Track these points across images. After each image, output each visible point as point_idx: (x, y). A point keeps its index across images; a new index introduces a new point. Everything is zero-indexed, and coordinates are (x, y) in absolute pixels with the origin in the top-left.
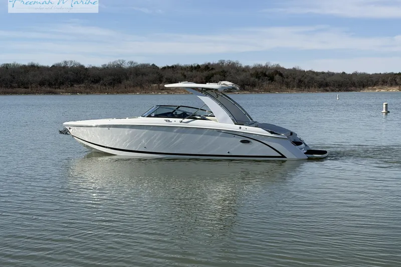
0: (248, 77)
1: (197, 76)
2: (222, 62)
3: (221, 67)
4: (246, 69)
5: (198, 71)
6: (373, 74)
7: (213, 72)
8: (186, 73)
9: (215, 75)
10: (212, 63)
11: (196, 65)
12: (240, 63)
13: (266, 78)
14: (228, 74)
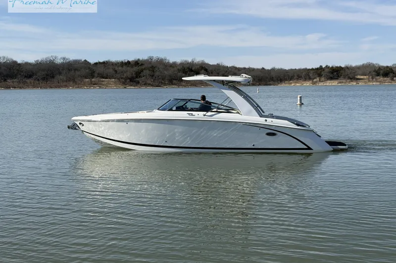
0: (175, 72)
1: (127, 71)
2: (151, 58)
3: (150, 63)
4: (174, 65)
5: (128, 66)
6: (289, 70)
7: (143, 67)
8: (116, 68)
9: (144, 71)
10: (141, 59)
11: (126, 61)
12: (167, 59)
13: (193, 73)
14: (156, 69)
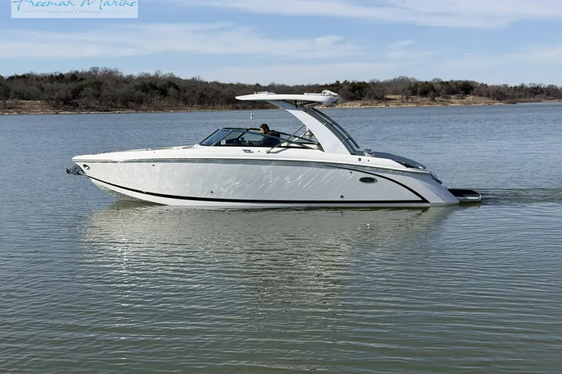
0: (131, 91)
1: (60, 89)
2: (95, 70)
3: (94, 77)
4: (129, 80)
5: (61, 82)
6: (294, 87)
7: (83, 83)
8: (43, 85)
9: (85, 88)
10: (80, 71)
11: (58, 74)
12: (120, 71)
13: (156, 91)
14: (104, 86)
